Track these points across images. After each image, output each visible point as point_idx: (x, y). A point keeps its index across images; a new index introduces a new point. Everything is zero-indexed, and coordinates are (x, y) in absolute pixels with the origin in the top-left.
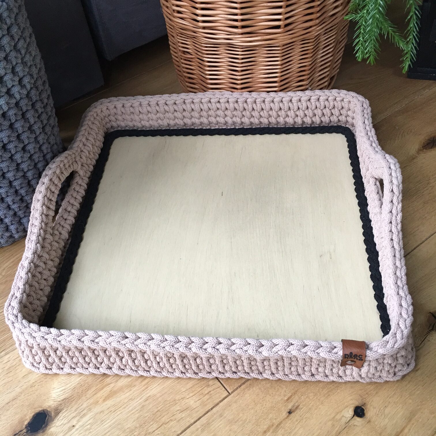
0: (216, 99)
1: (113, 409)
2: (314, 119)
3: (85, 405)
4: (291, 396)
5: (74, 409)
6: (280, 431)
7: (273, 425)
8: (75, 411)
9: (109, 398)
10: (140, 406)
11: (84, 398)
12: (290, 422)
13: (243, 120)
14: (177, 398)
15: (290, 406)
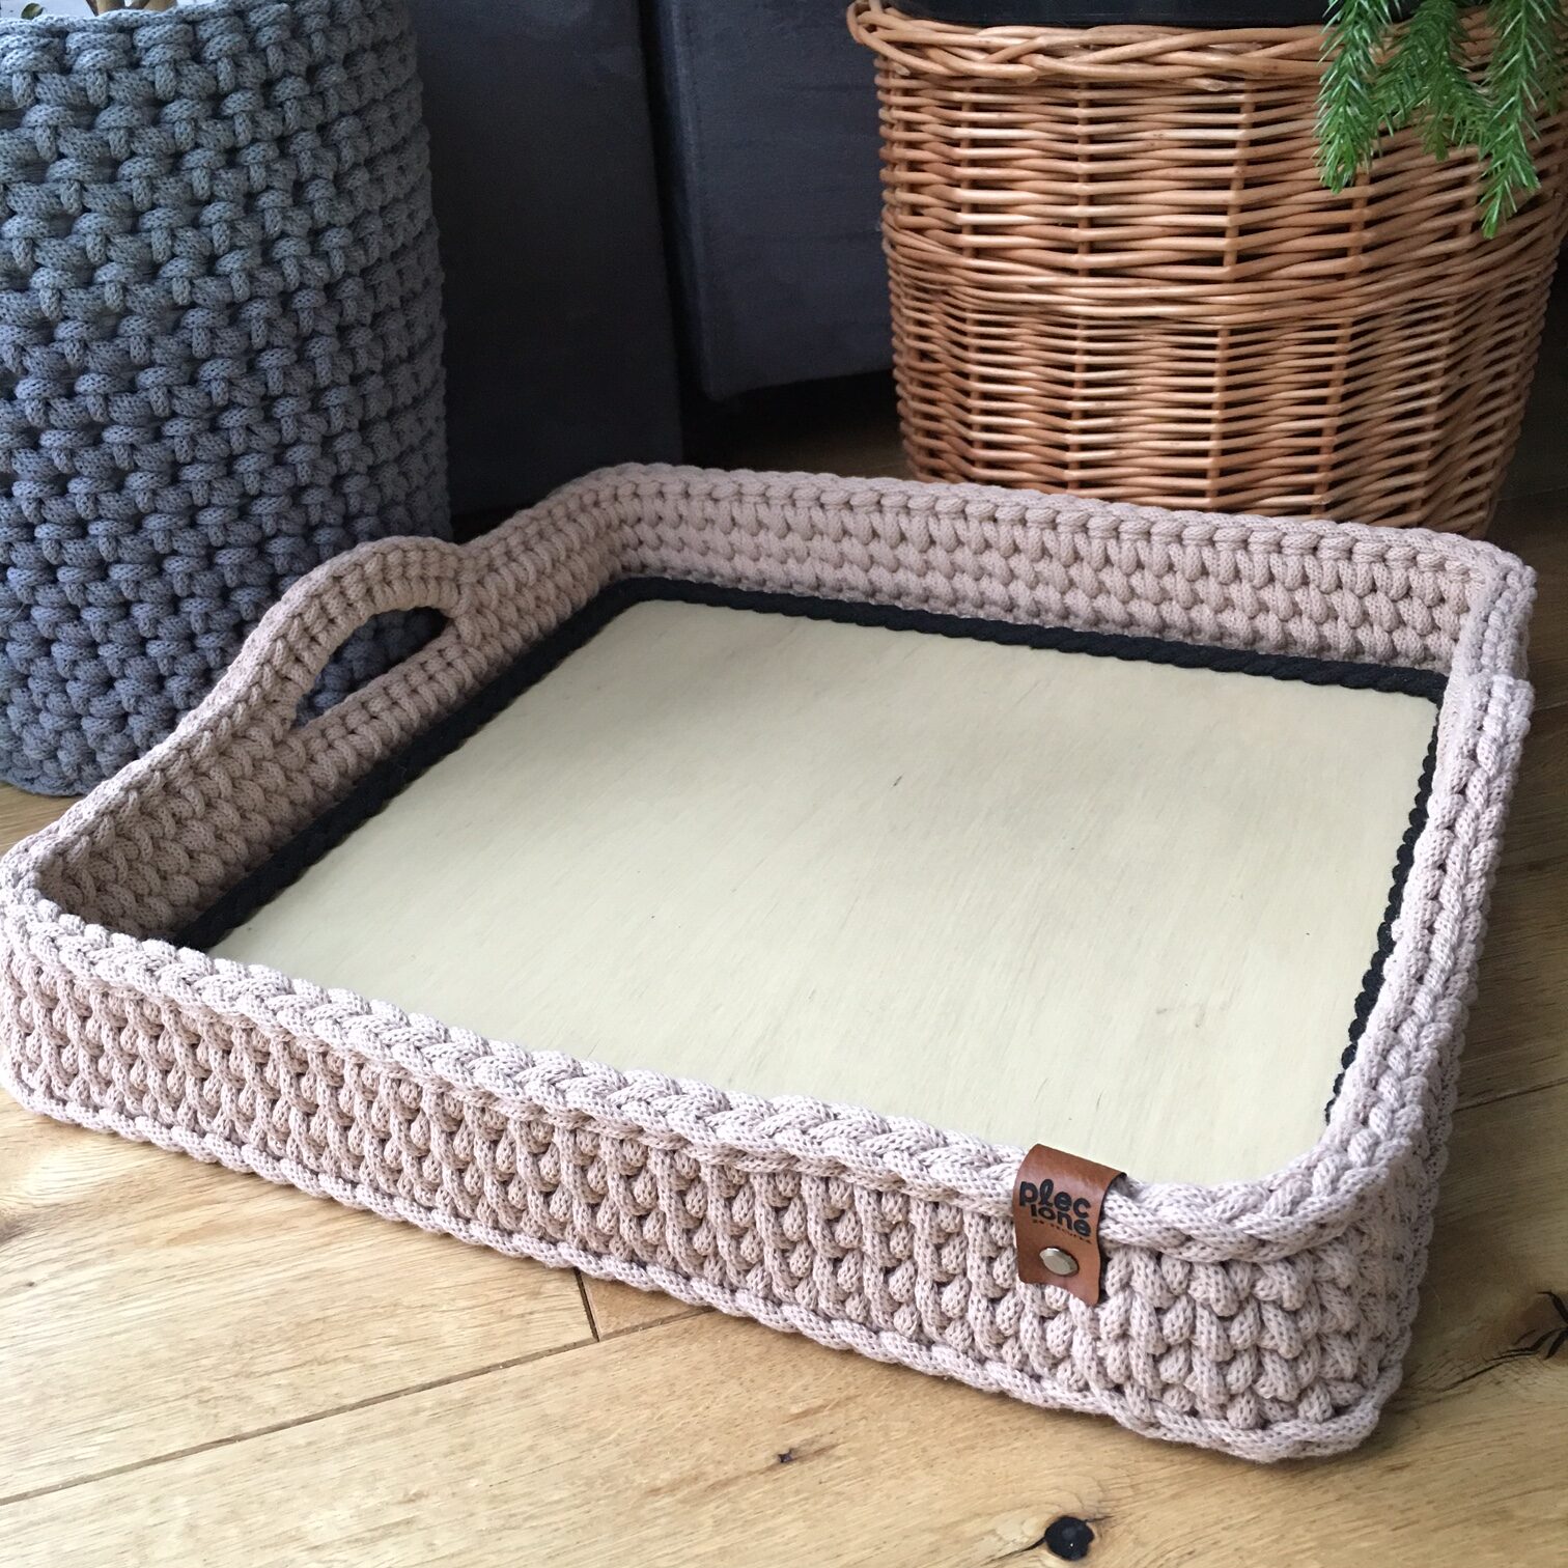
0: (983, 506)
1: (181, 1273)
2: (1327, 630)
3: (103, 1239)
4: (822, 1407)
5: (64, 1238)
6: (712, 1505)
7: (696, 1479)
8: (66, 1245)
9: (188, 1241)
10: (272, 1290)
11: (113, 1218)
12: (767, 1487)
13: (1069, 600)
14: (406, 1301)
15: (796, 1438)
